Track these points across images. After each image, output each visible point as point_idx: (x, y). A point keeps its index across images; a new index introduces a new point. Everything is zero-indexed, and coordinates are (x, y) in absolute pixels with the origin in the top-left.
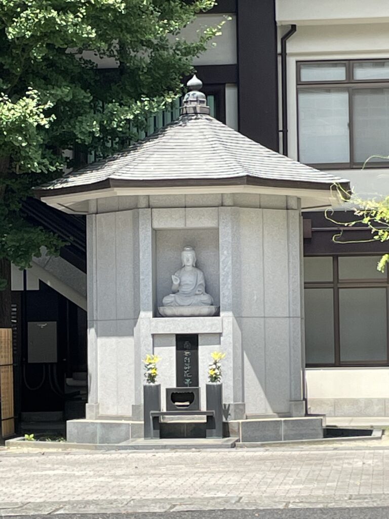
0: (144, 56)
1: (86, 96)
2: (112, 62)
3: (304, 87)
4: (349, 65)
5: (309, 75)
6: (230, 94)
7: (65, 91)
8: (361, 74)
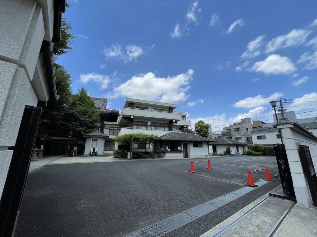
0: (93, 125)
1: (88, 128)
2: (90, 125)
3: (106, 129)
4: (110, 127)
5: (106, 128)
6: (100, 129)
7: (86, 128)
8: (110, 128)
